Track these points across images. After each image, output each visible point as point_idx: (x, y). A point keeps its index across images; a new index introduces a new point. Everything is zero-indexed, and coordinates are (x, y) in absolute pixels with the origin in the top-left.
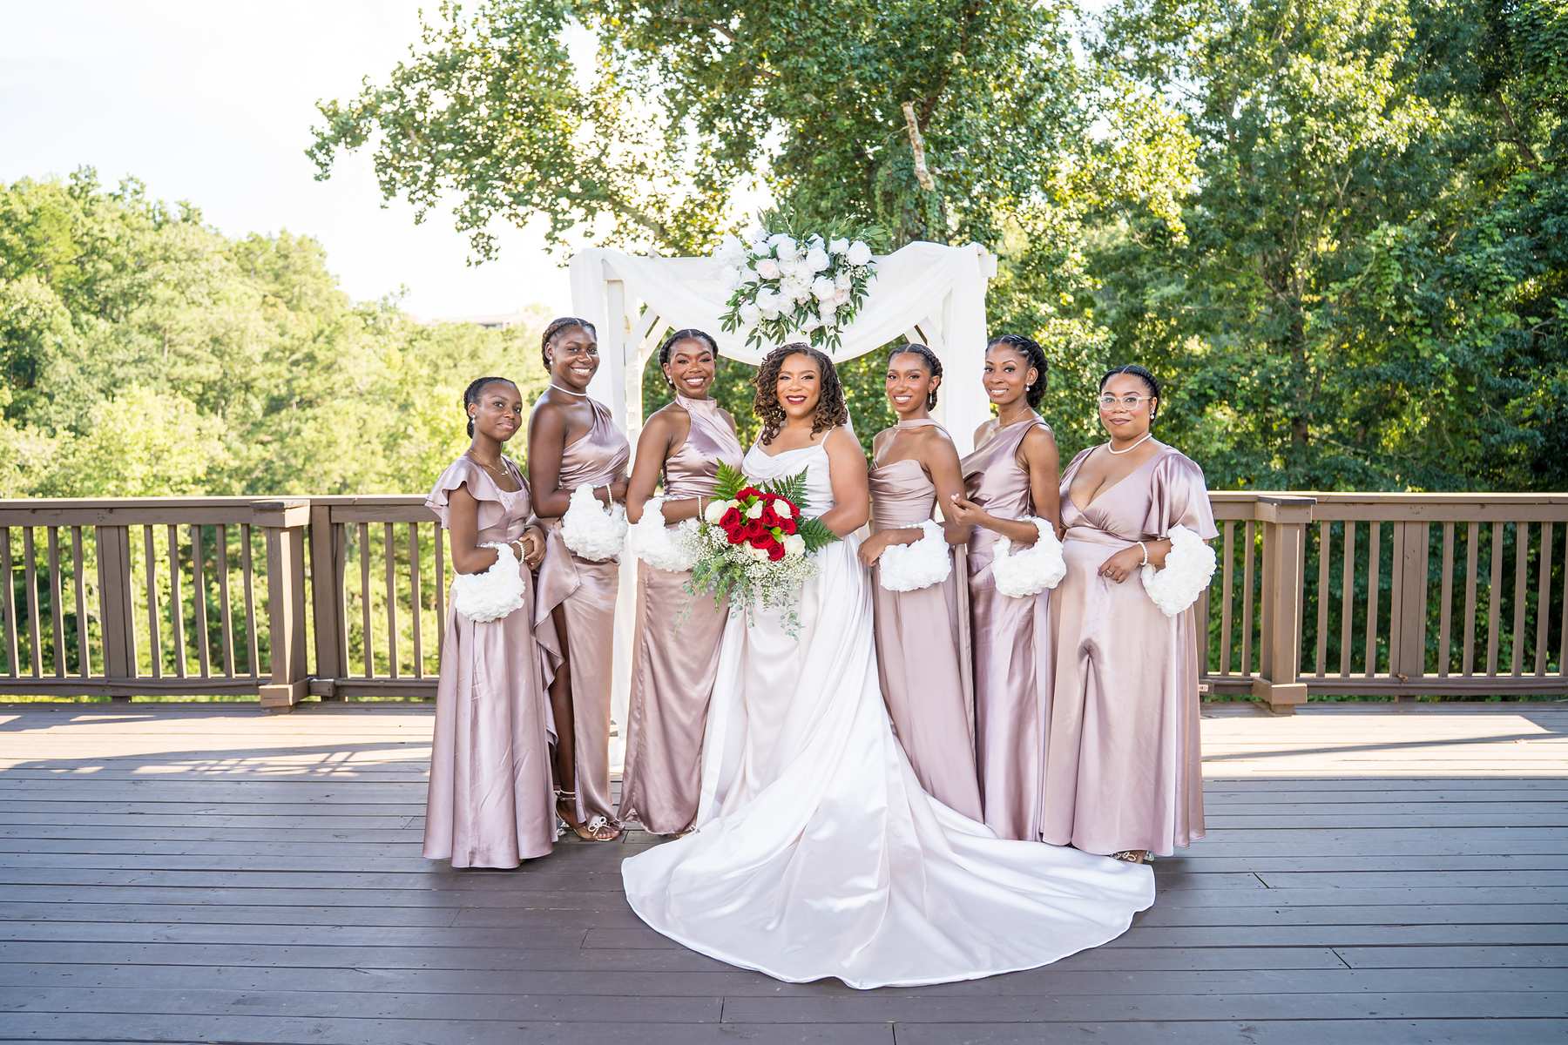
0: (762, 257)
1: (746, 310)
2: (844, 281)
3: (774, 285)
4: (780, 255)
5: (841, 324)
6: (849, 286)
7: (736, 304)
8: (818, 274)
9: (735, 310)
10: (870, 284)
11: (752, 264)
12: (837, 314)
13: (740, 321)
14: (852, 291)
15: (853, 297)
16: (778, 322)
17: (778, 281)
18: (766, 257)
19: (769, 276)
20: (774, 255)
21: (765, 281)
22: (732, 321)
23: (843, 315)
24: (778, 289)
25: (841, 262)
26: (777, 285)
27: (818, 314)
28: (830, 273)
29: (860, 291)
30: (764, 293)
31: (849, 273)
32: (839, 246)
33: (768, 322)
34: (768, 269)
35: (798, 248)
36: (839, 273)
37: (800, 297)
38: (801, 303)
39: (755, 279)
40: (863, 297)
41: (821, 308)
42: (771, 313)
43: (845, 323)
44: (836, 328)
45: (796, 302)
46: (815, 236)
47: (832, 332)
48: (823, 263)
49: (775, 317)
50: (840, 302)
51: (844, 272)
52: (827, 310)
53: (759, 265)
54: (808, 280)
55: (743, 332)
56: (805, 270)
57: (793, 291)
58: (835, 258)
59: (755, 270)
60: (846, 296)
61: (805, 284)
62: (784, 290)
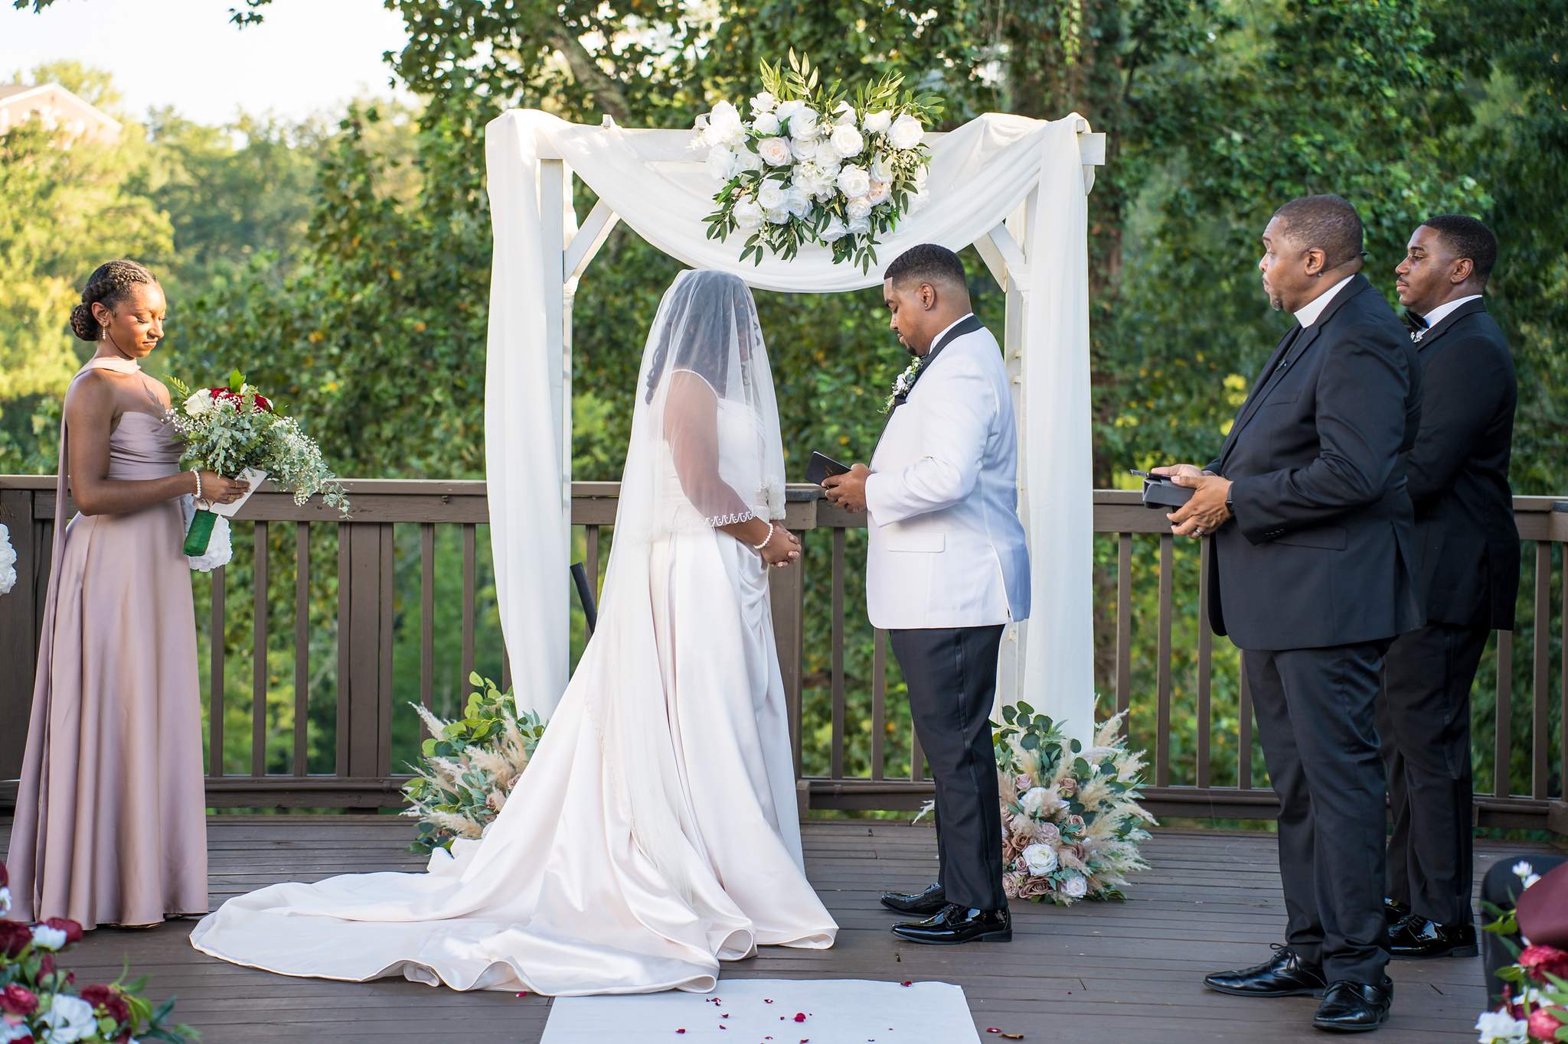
0: (768, 136)
1: (743, 209)
2: (883, 171)
3: (784, 174)
4: (793, 133)
5: (878, 231)
6: (890, 178)
7: (729, 200)
8: (845, 162)
9: (726, 208)
10: (920, 174)
11: (752, 143)
12: (873, 216)
13: (732, 224)
14: (894, 185)
15: (895, 193)
16: (787, 227)
17: (788, 168)
18: (773, 134)
19: (777, 161)
20: (785, 132)
21: (769, 168)
22: (721, 224)
23: (882, 218)
24: (789, 180)
25: (879, 143)
26: (787, 175)
27: (845, 218)
28: (864, 159)
29: (906, 186)
30: (770, 186)
31: (890, 160)
32: (876, 121)
33: (772, 226)
34: (775, 152)
35: (819, 122)
36: (877, 160)
37: (820, 193)
38: (821, 200)
39: (755, 164)
40: (910, 194)
41: (851, 209)
42: (779, 215)
43: (883, 230)
44: (870, 237)
45: (814, 199)
46: (844, 106)
47: (865, 243)
48: (854, 144)
49: (782, 220)
50: (878, 200)
51: (883, 159)
52: (859, 209)
53: (764, 146)
54: (832, 171)
55: (737, 240)
56: (826, 157)
57: (809, 184)
58: (870, 137)
59: (757, 152)
60: (885, 193)
61: (827, 173)
62: (797, 181)
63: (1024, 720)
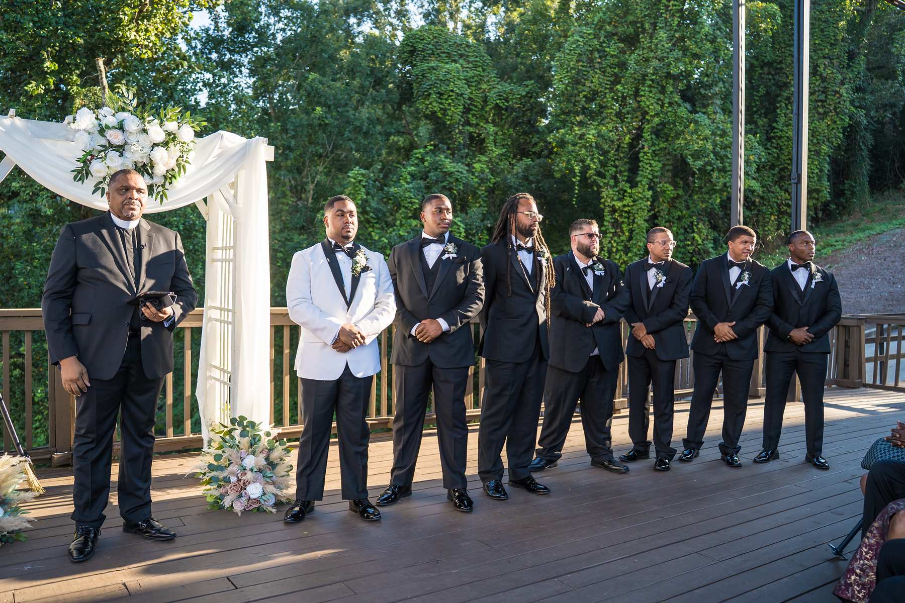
0: (111, 128)
1: (96, 166)
2: (175, 152)
3: (120, 149)
4: (126, 127)
6: (177, 155)
7: (86, 161)
8: (155, 145)
9: (85, 166)
11: (102, 131)
12: (165, 176)
13: (88, 174)
14: (178, 160)
15: (179, 165)
17: (123, 147)
18: (114, 128)
19: (116, 142)
20: (121, 127)
21: (112, 145)
22: (82, 174)
23: (170, 177)
24: (122, 153)
25: (173, 137)
26: (122, 150)
27: (152, 175)
28: (165, 144)
30: (113, 155)
31: (178, 147)
32: (171, 126)
34: (116, 137)
36: (171, 145)
37: (140, 161)
38: (140, 164)
39: (103, 142)
40: (186, 165)
41: (155, 170)
43: (171, 183)
44: (163, 186)
45: (136, 163)
46: (153, 117)
47: (161, 189)
48: (160, 137)
50: (169, 167)
51: (175, 145)
52: (159, 172)
53: (108, 133)
54: (147, 150)
55: (90, 183)
56: (145, 142)
57: (133, 156)
58: (169, 134)
59: (104, 136)
60: (173, 164)
61: (145, 150)
62: (127, 154)
63: (241, 424)
